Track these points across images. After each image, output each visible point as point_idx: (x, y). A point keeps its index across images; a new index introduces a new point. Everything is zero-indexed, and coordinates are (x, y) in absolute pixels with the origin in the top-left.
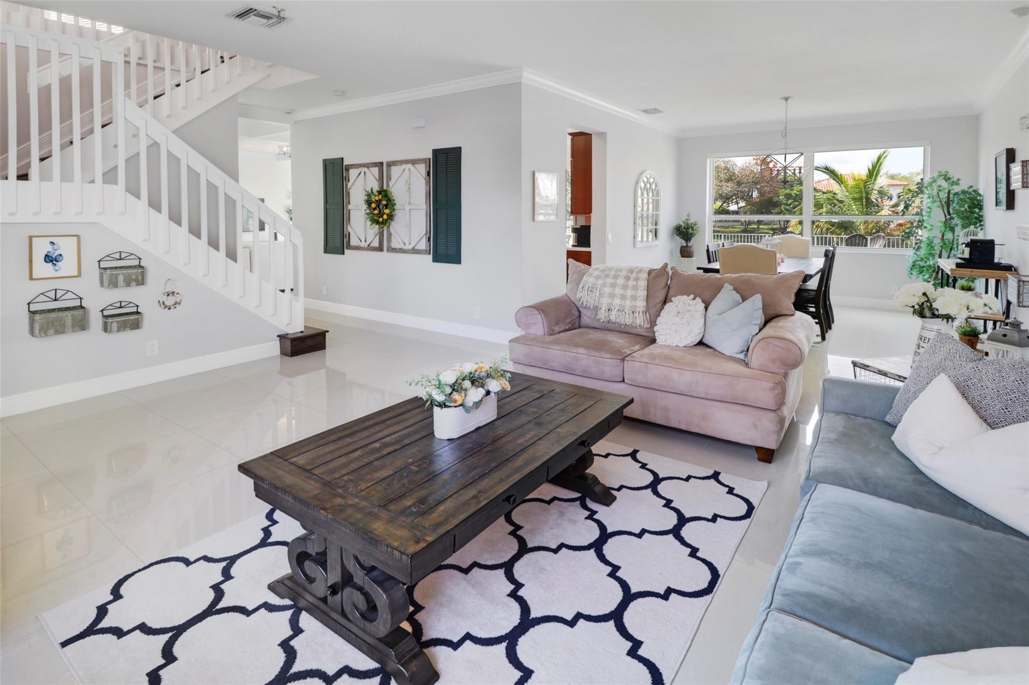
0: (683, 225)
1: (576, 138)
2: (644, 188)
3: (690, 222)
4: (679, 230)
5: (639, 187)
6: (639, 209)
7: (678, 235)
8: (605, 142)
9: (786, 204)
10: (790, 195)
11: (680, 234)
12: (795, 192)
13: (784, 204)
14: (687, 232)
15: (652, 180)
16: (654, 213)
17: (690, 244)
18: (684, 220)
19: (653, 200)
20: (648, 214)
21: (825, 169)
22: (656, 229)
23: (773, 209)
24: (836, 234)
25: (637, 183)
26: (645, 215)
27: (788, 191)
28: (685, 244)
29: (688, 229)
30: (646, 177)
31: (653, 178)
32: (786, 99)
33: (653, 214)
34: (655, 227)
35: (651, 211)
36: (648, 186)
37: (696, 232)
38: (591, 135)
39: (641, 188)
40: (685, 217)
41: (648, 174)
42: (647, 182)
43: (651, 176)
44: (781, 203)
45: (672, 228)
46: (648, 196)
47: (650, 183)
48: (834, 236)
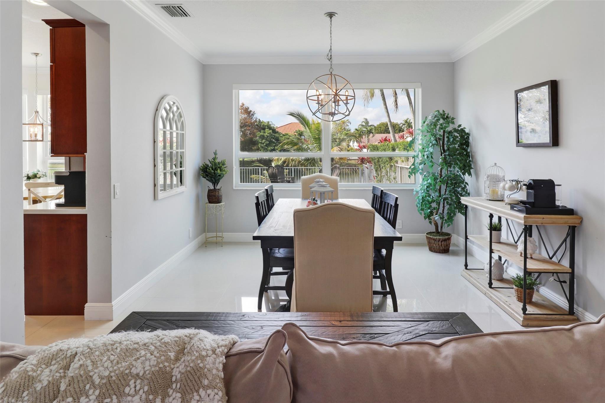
0: (210, 165)
1: (58, 30)
2: (166, 119)
3: (217, 161)
4: (206, 172)
5: (160, 116)
6: (160, 145)
7: (205, 178)
8: (107, 38)
9: (261, 143)
10: (263, 136)
11: (207, 176)
12: (267, 134)
13: (260, 143)
14: (215, 173)
15: (175, 109)
16: (179, 151)
17: (218, 187)
18: (211, 159)
19: (177, 133)
20: (171, 153)
21: (298, 115)
22: (181, 171)
23: (253, 147)
24: (305, 166)
25: (157, 110)
26: (168, 153)
27: (262, 134)
28: (212, 187)
29: (216, 169)
30: (168, 104)
31: (177, 106)
32: (331, 15)
33: (177, 152)
34: (180, 169)
35: (175, 148)
36: (171, 115)
37: (224, 172)
38: (83, 26)
39: (162, 117)
40: (211, 156)
41: (169, 99)
42: (170, 110)
43: (174, 103)
44: (258, 142)
45: (197, 168)
46: (171, 128)
47: (173, 112)
48: (303, 167)
